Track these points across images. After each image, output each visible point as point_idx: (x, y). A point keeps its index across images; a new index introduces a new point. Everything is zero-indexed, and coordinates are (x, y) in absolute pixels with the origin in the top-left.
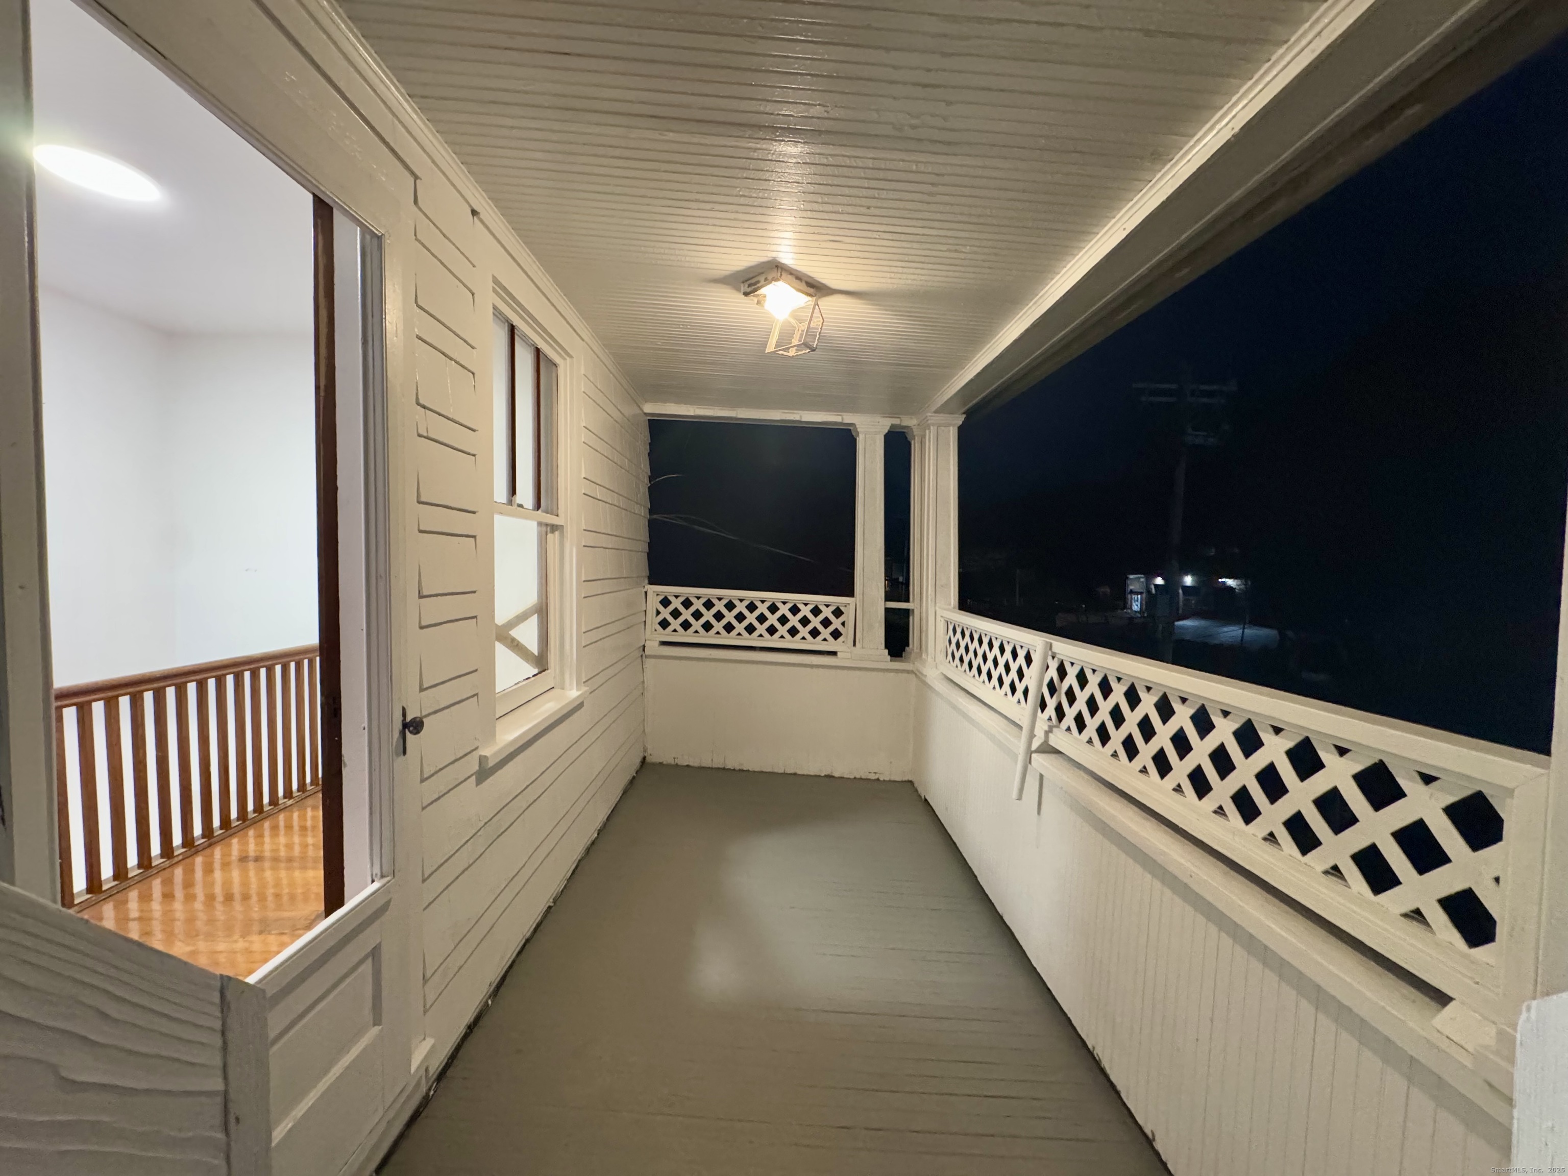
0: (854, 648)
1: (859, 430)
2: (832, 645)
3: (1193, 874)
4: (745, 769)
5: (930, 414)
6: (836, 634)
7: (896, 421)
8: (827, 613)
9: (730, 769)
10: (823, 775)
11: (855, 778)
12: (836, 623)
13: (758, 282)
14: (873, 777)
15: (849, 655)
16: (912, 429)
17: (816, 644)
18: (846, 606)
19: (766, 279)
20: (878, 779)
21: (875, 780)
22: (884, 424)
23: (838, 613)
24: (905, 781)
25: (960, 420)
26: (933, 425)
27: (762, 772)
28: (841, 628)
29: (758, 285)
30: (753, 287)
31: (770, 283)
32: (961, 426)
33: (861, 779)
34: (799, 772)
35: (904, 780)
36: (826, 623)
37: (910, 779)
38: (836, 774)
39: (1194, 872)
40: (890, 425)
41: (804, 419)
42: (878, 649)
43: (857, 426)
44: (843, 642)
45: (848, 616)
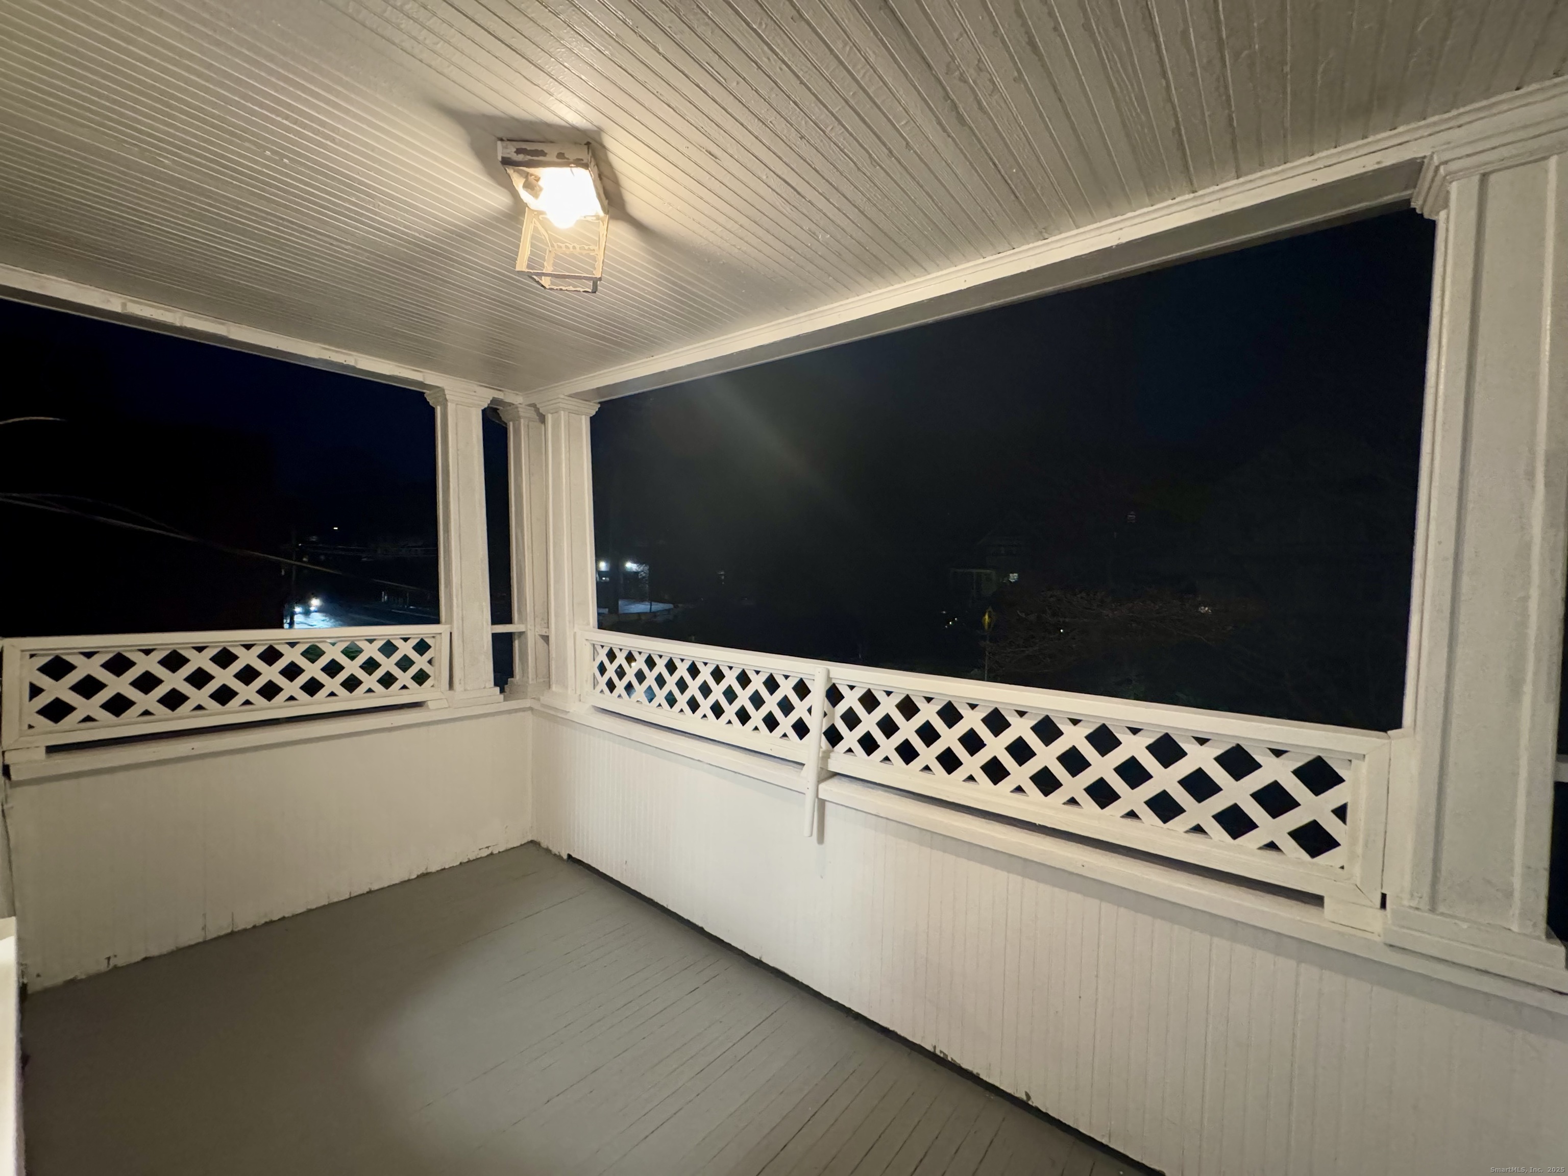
0: (451, 692)
1: (448, 397)
2: (415, 693)
3: (1084, 864)
4: (275, 918)
5: (562, 396)
6: (421, 678)
7: (499, 395)
8: (406, 649)
9: (245, 930)
10: (414, 876)
11: (461, 863)
12: (420, 662)
13: (543, 153)
14: (485, 853)
15: (444, 704)
16: (517, 408)
17: (393, 695)
18: (434, 637)
19: (561, 155)
20: (492, 854)
21: (488, 856)
22: (484, 397)
23: (422, 647)
24: (525, 844)
25: (593, 409)
26: (564, 409)
27: (310, 911)
28: (427, 669)
29: (541, 158)
30: (529, 157)
31: (567, 164)
32: (594, 416)
33: (469, 861)
34: (375, 887)
35: (523, 843)
36: (405, 664)
37: (530, 838)
38: (433, 869)
39: (1085, 861)
40: (491, 399)
41: (359, 366)
42: (485, 688)
43: (446, 392)
44: (433, 686)
45: (439, 650)
